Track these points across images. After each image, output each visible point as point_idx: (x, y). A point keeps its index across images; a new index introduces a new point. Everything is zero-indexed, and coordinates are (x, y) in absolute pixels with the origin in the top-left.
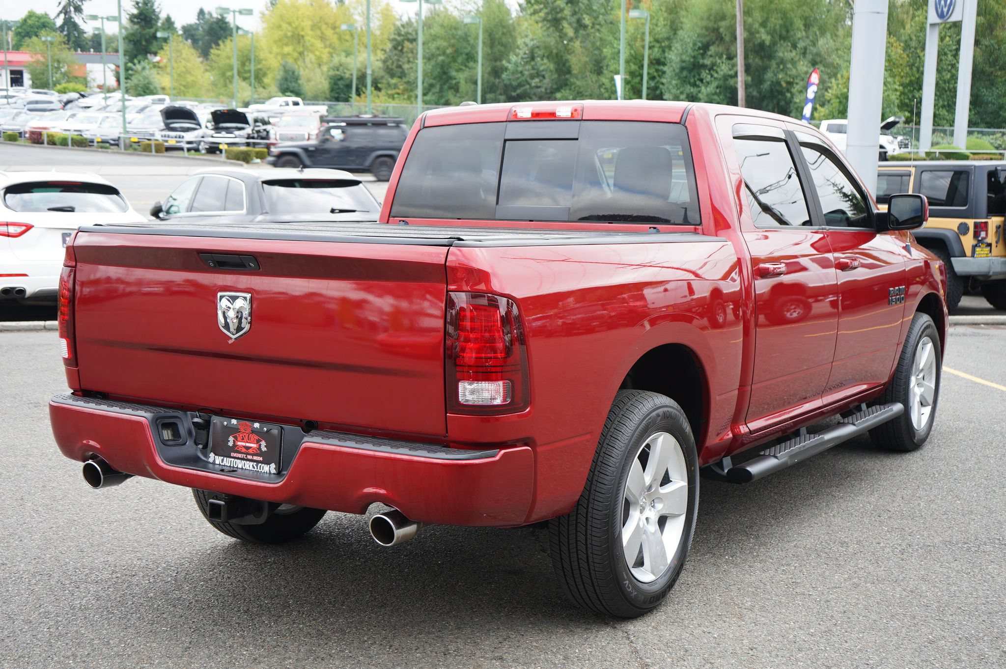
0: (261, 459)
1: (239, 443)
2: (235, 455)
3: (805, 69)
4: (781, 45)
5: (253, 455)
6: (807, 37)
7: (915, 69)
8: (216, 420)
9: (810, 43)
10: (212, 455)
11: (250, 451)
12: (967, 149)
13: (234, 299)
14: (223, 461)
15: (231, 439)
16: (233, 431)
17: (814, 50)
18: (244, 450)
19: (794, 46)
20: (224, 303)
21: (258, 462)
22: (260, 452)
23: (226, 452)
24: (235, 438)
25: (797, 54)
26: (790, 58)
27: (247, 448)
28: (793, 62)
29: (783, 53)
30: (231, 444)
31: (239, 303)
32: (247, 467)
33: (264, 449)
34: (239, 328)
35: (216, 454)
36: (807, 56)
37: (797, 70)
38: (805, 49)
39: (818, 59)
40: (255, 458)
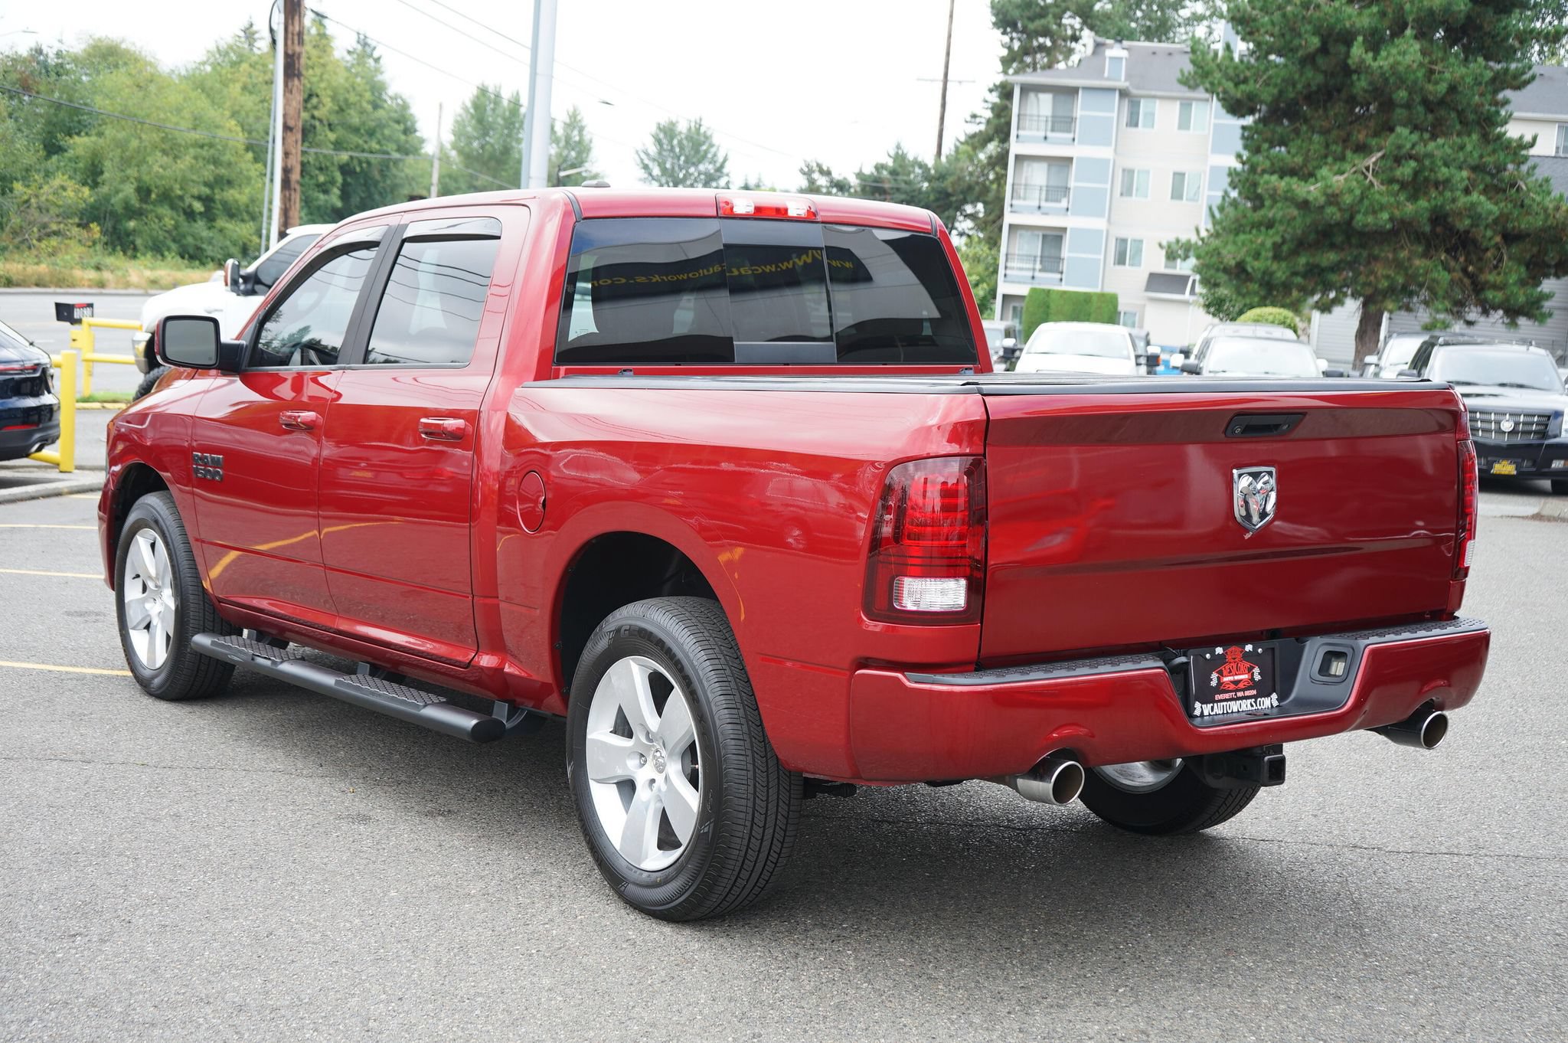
1: (1226, 679)
5: (1244, 690)
8: (1194, 655)
10: (1198, 705)
11: (1241, 685)
13: (1256, 477)
14: (1212, 708)
15: (1214, 676)
16: (1218, 663)
18: (1232, 687)
20: (1244, 483)
21: (1255, 697)
22: (1253, 684)
23: (1212, 696)
24: (1221, 673)
27: (1236, 682)
30: (1214, 683)
32: (1244, 708)
33: (1257, 677)
34: (1263, 516)
35: (1202, 703)
40: (1247, 693)
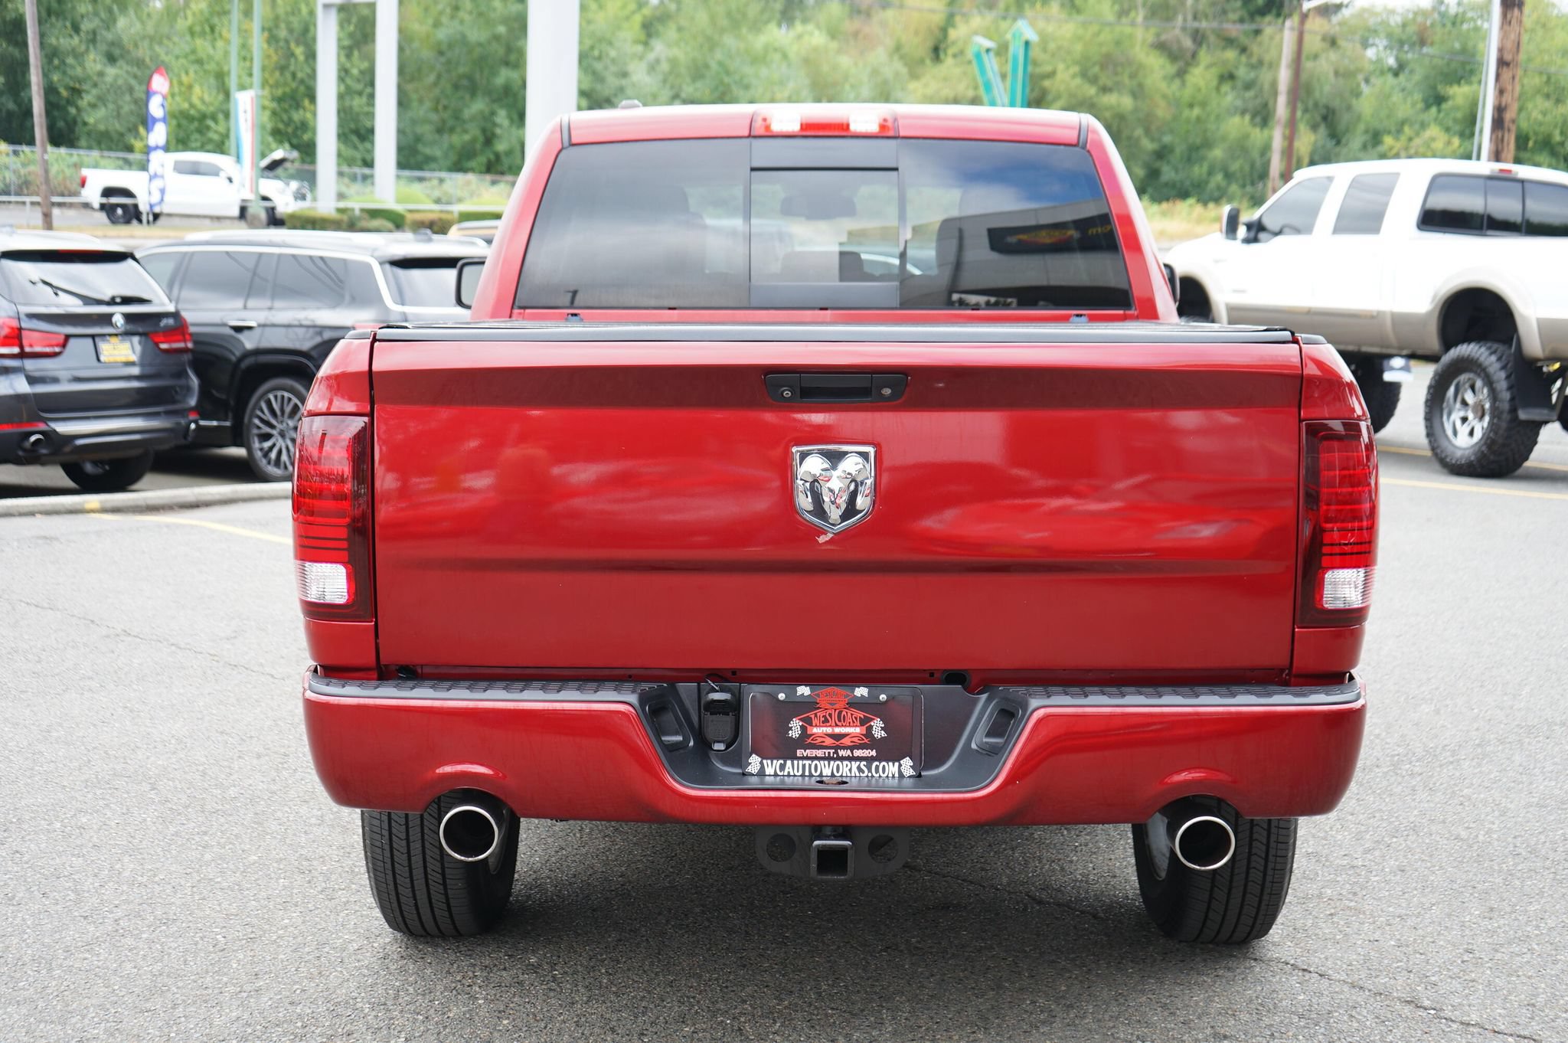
0: (874, 753)
1: (817, 730)
2: (809, 752)
3: (99, 67)
4: (52, 25)
5: (852, 748)
6: (96, 14)
7: (288, 76)
8: (754, 693)
9: (101, 24)
10: (755, 760)
11: (846, 741)
12: (398, 201)
13: (835, 458)
14: (782, 767)
15: (796, 724)
16: (802, 708)
17: (109, 36)
18: (829, 741)
19: (76, 29)
20: (813, 465)
21: (869, 760)
22: (869, 740)
23: (787, 750)
24: (806, 720)
25: (81, 41)
26: (70, 49)
27: (837, 737)
28: (78, 56)
29: (58, 39)
30: (795, 733)
31: (851, 464)
32: (839, 772)
33: (880, 734)
34: (850, 510)
35: (763, 758)
36: (98, 45)
37: (84, 68)
38: (94, 33)
39: (117, 52)
40: (859, 753)
